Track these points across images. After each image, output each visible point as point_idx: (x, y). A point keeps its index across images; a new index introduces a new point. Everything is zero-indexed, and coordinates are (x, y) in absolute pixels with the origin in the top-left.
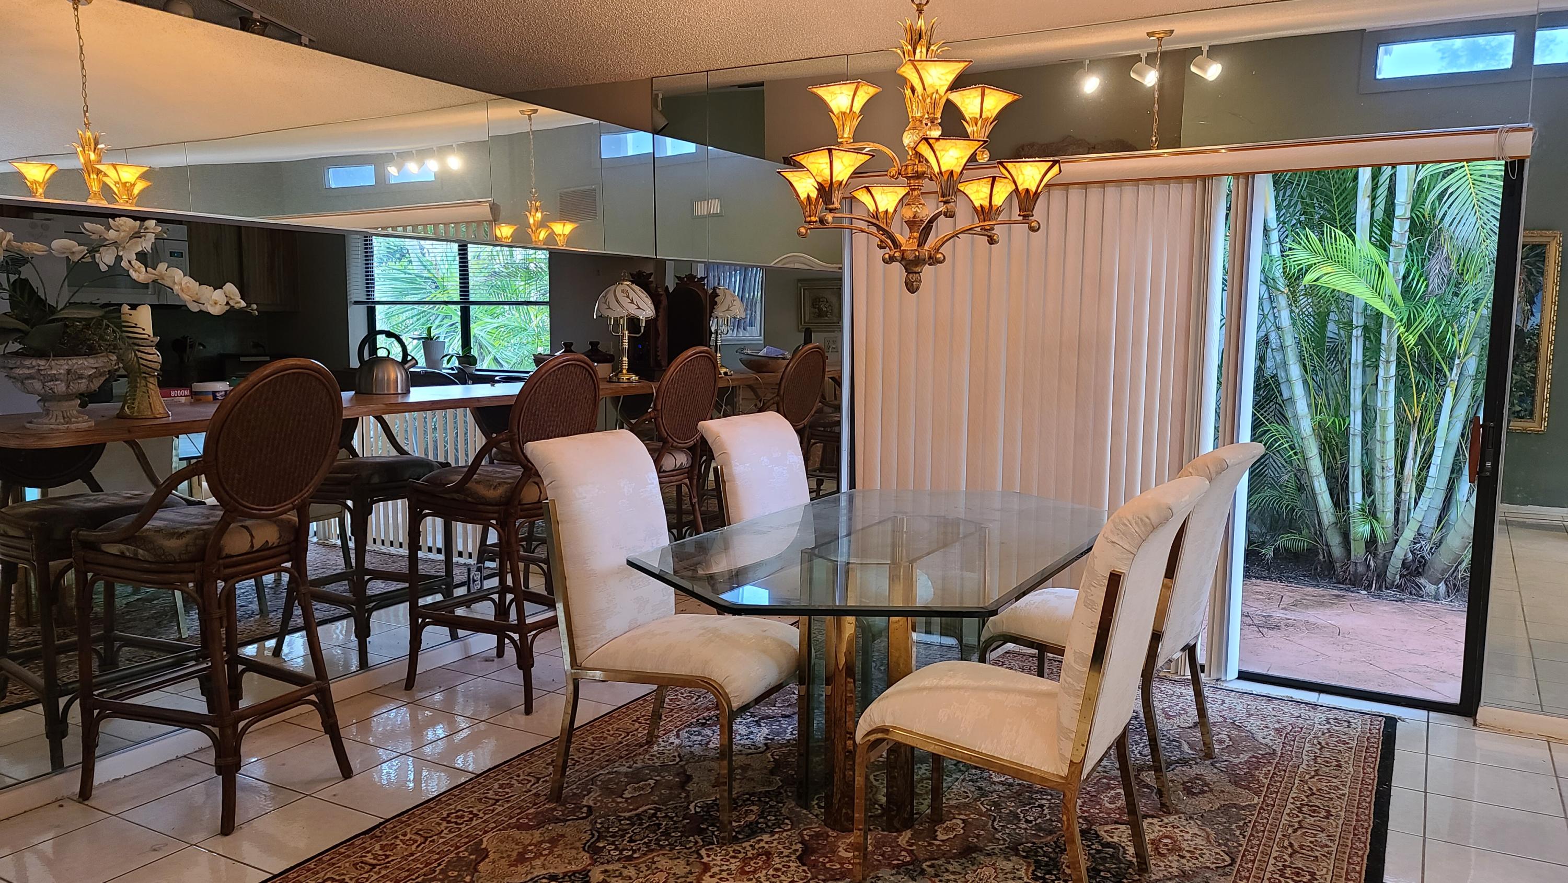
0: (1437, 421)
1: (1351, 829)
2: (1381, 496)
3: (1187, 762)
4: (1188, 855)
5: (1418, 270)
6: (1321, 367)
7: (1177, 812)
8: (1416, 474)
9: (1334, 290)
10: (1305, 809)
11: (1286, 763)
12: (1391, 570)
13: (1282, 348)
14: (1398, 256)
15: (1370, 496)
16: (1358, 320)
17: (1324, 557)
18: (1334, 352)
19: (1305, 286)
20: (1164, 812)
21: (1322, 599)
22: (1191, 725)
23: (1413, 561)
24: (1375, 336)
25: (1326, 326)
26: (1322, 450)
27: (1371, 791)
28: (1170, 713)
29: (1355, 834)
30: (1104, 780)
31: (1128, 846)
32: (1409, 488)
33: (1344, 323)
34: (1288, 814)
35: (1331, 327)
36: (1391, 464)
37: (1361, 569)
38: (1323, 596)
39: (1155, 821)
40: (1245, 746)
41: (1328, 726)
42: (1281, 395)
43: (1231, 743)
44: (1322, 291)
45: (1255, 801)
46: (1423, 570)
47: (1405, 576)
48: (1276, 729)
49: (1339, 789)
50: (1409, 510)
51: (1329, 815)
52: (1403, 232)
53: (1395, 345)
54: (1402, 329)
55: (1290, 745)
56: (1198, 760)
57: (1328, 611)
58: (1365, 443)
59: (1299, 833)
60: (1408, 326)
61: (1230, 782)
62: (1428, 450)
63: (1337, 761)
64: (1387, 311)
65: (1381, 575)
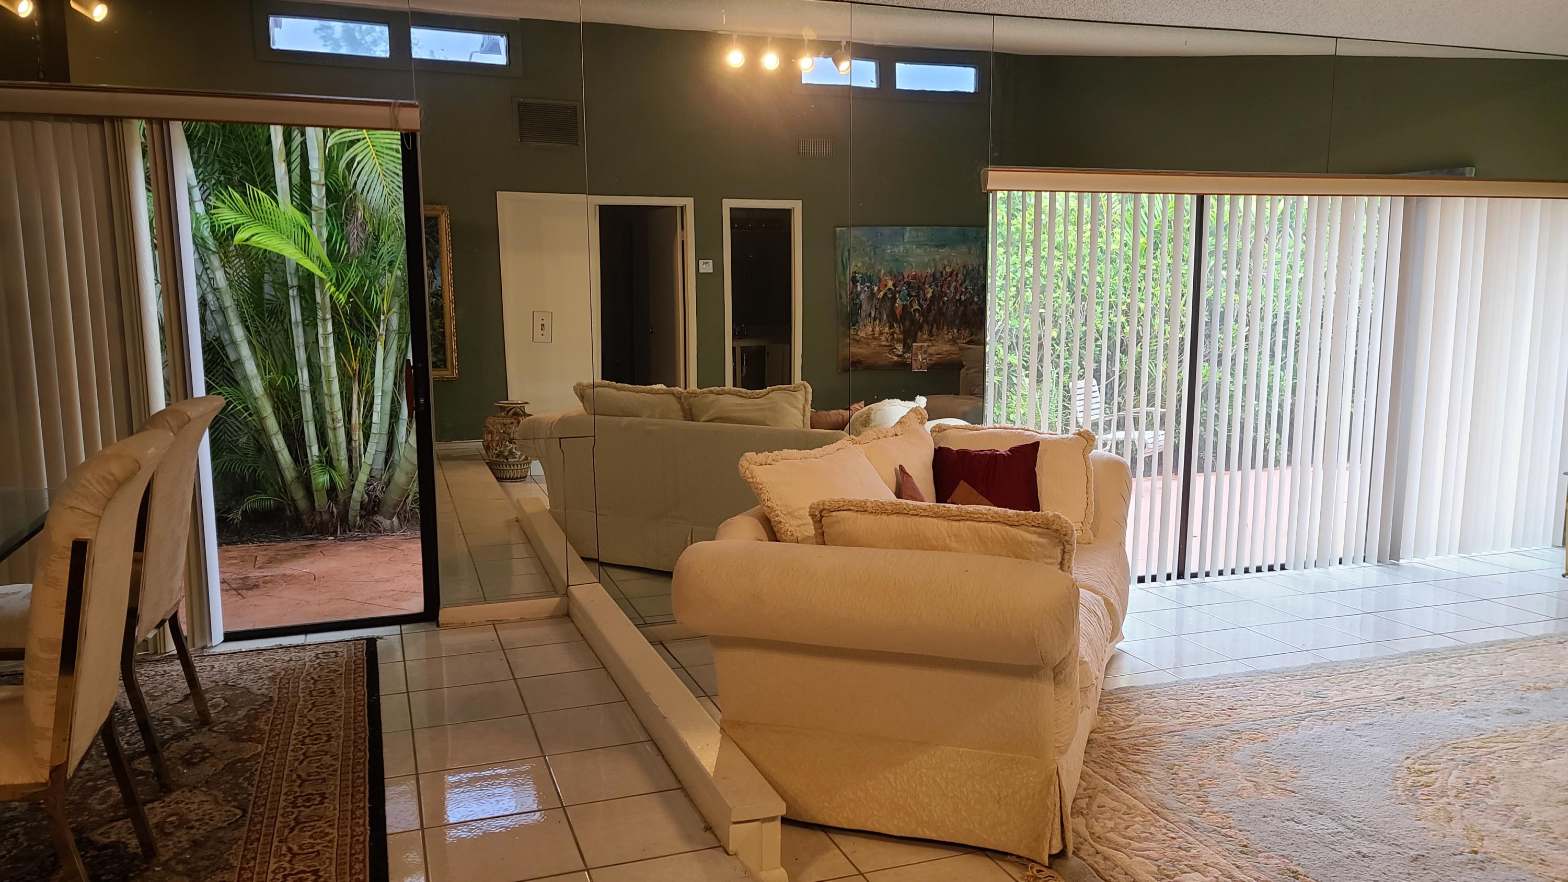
0: (373, 374)
1: (351, 743)
2: (335, 446)
3: (182, 736)
4: (197, 823)
5: (338, 234)
6: (264, 328)
7: (179, 787)
8: (361, 422)
9: (266, 250)
10: (307, 740)
11: (284, 705)
12: (351, 513)
13: (222, 310)
14: (319, 220)
15: (325, 448)
16: (292, 281)
17: (291, 511)
18: (272, 313)
19: (235, 246)
20: (165, 793)
21: (295, 552)
22: (181, 699)
23: (369, 501)
24: (310, 296)
25: (263, 288)
26: (276, 410)
27: (363, 706)
28: (155, 694)
29: (355, 747)
30: (90, 784)
31: (128, 839)
32: (358, 435)
33: (279, 284)
34: (293, 751)
35: (267, 288)
36: (340, 415)
37: (326, 517)
38: (295, 549)
39: (156, 804)
40: (242, 703)
41: (318, 661)
42: (228, 358)
43: (226, 704)
44: (254, 252)
45: (259, 750)
46: (378, 508)
47: (364, 516)
48: (270, 678)
49: (336, 712)
50: (360, 456)
51: (330, 738)
52: (321, 197)
53: (328, 304)
54: (333, 289)
55: (286, 688)
56: (195, 731)
57: (302, 561)
58: (314, 398)
59: (305, 763)
60: (338, 285)
61: (231, 740)
62: (369, 400)
63: (330, 689)
64: (317, 272)
65: (344, 518)
